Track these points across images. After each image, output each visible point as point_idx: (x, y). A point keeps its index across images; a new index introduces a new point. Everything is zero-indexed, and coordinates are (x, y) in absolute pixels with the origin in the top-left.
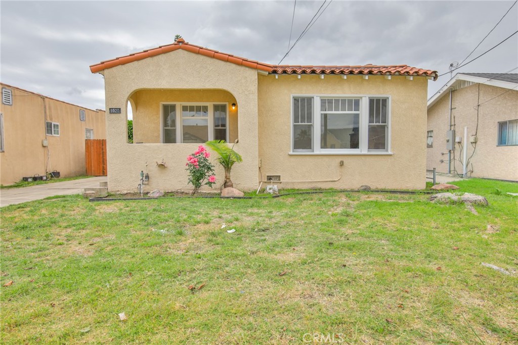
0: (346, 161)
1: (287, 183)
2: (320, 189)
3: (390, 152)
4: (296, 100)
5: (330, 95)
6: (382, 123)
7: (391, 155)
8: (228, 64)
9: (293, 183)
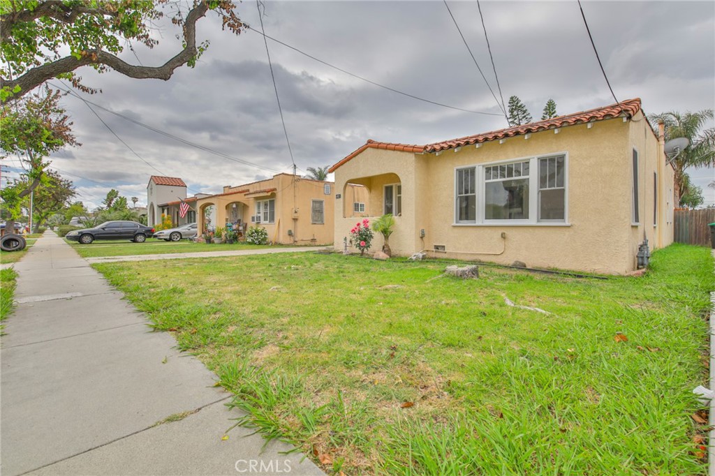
0: (508, 232)
1: (451, 253)
2: (480, 261)
3: (567, 223)
4: (460, 172)
5: (493, 162)
6: (549, 187)
7: (569, 227)
8: (395, 152)
9: (456, 254)
